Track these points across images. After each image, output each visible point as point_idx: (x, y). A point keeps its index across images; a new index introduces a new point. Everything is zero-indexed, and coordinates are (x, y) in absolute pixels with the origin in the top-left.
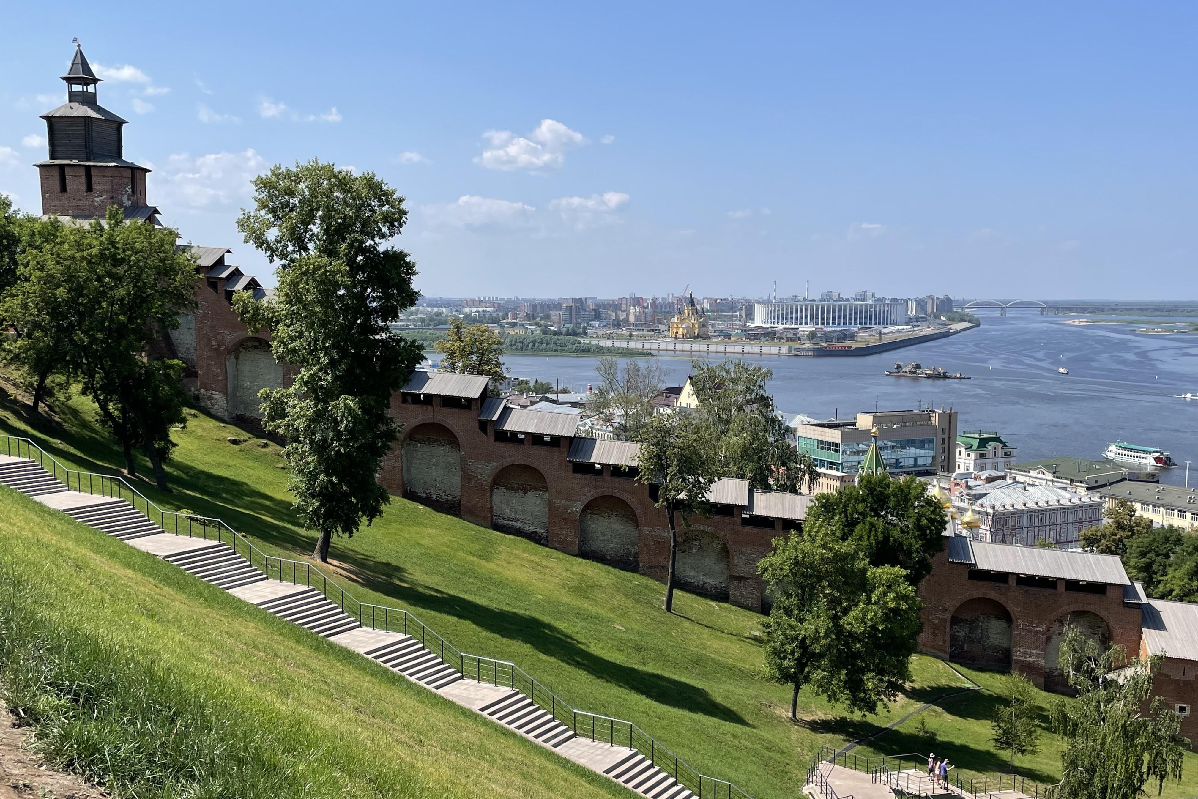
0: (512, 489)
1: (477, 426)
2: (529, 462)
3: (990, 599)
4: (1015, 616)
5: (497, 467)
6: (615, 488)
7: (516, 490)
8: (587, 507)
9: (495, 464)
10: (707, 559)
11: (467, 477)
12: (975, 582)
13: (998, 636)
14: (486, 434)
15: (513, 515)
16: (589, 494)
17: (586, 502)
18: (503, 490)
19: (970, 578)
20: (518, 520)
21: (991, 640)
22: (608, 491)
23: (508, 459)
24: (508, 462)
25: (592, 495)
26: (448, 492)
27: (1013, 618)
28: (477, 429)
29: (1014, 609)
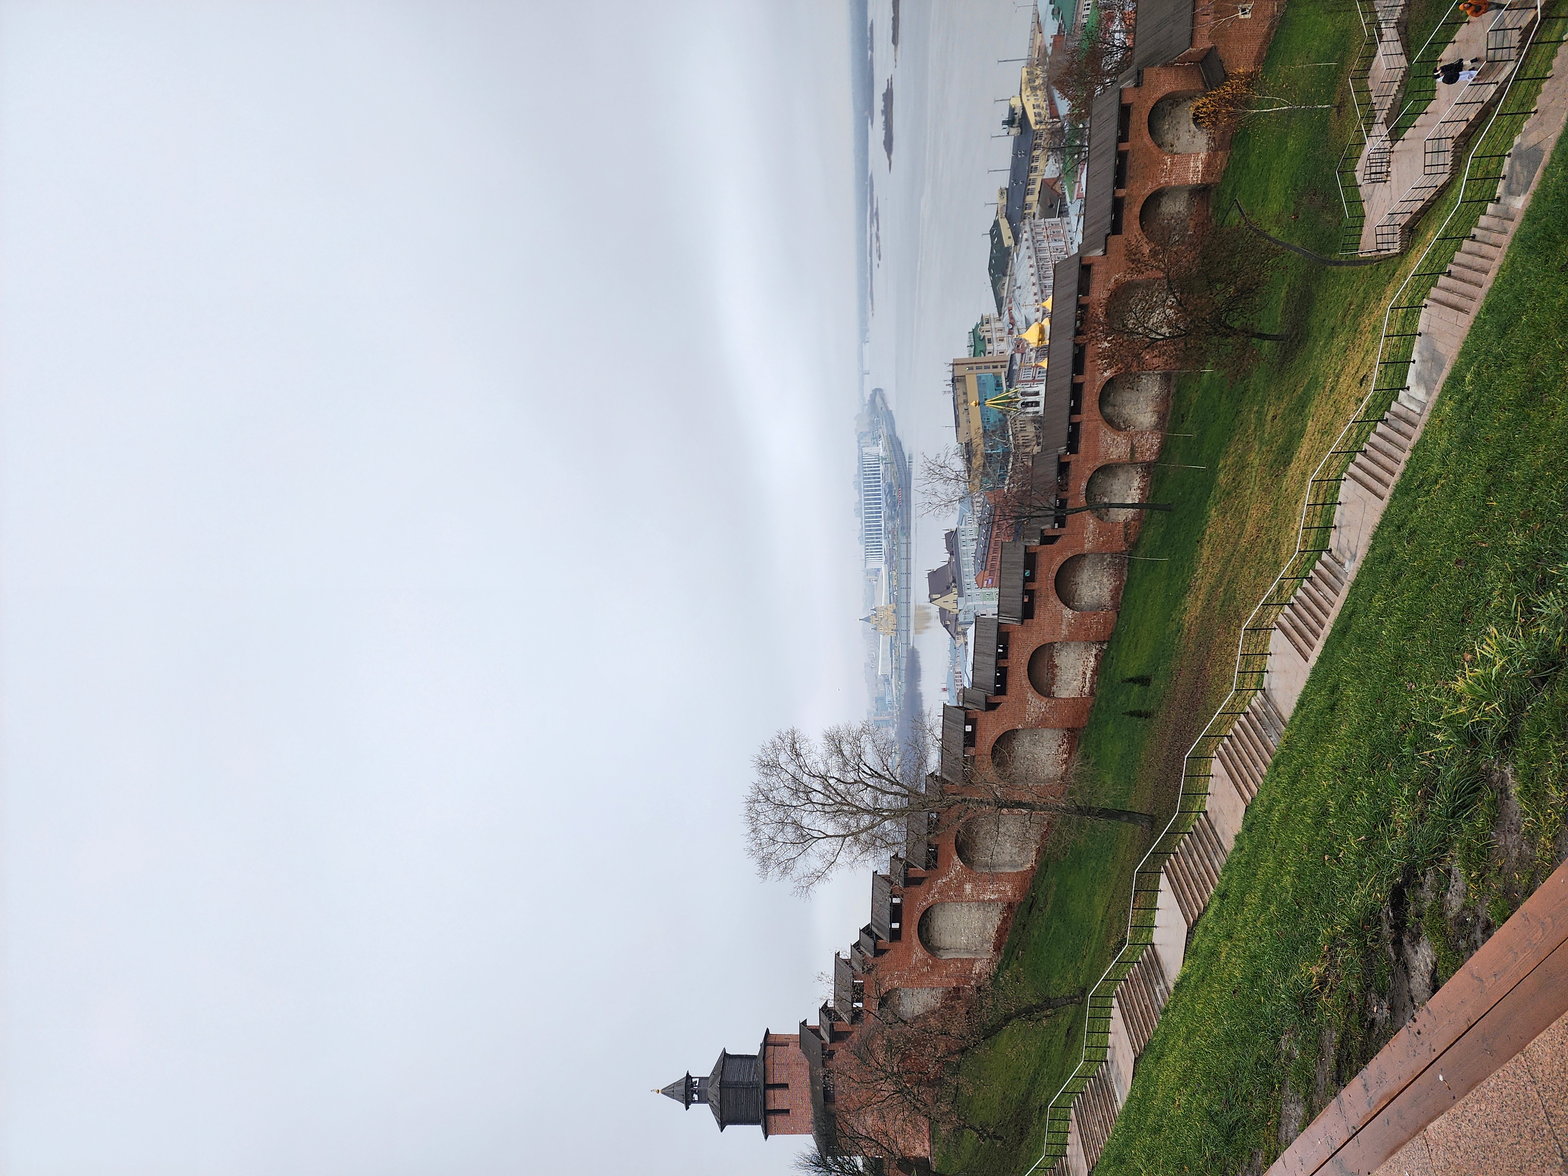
0: (1053, 679)
1: (992, 712)
2: (1025, 660)
3: (1141, 212)
4: (1157, 186)
5: (1032, 693)
6: (1047, 577)
7: (1055, 675)
8: (1067, 605)
9: (1029, 695)
10: (1114, 487)
11: (1043, 723)
12: (1124, 227)
13: (1177, 204)
14: (1000, 703)
15: (1080, 678)
16: (1054, 601)
17: (1063, 605)
18: (1054, 688)
19: (1120, 233)
20: (1084, 673)
21: (1181, 209)
22: (1051, 584)
23: (1023, 682)
24: (1026, 682)
25: (1055, 600)
26: (1061, 743)
27: (1159, 187)
28: (995, 712)
29: (1150, 188)
